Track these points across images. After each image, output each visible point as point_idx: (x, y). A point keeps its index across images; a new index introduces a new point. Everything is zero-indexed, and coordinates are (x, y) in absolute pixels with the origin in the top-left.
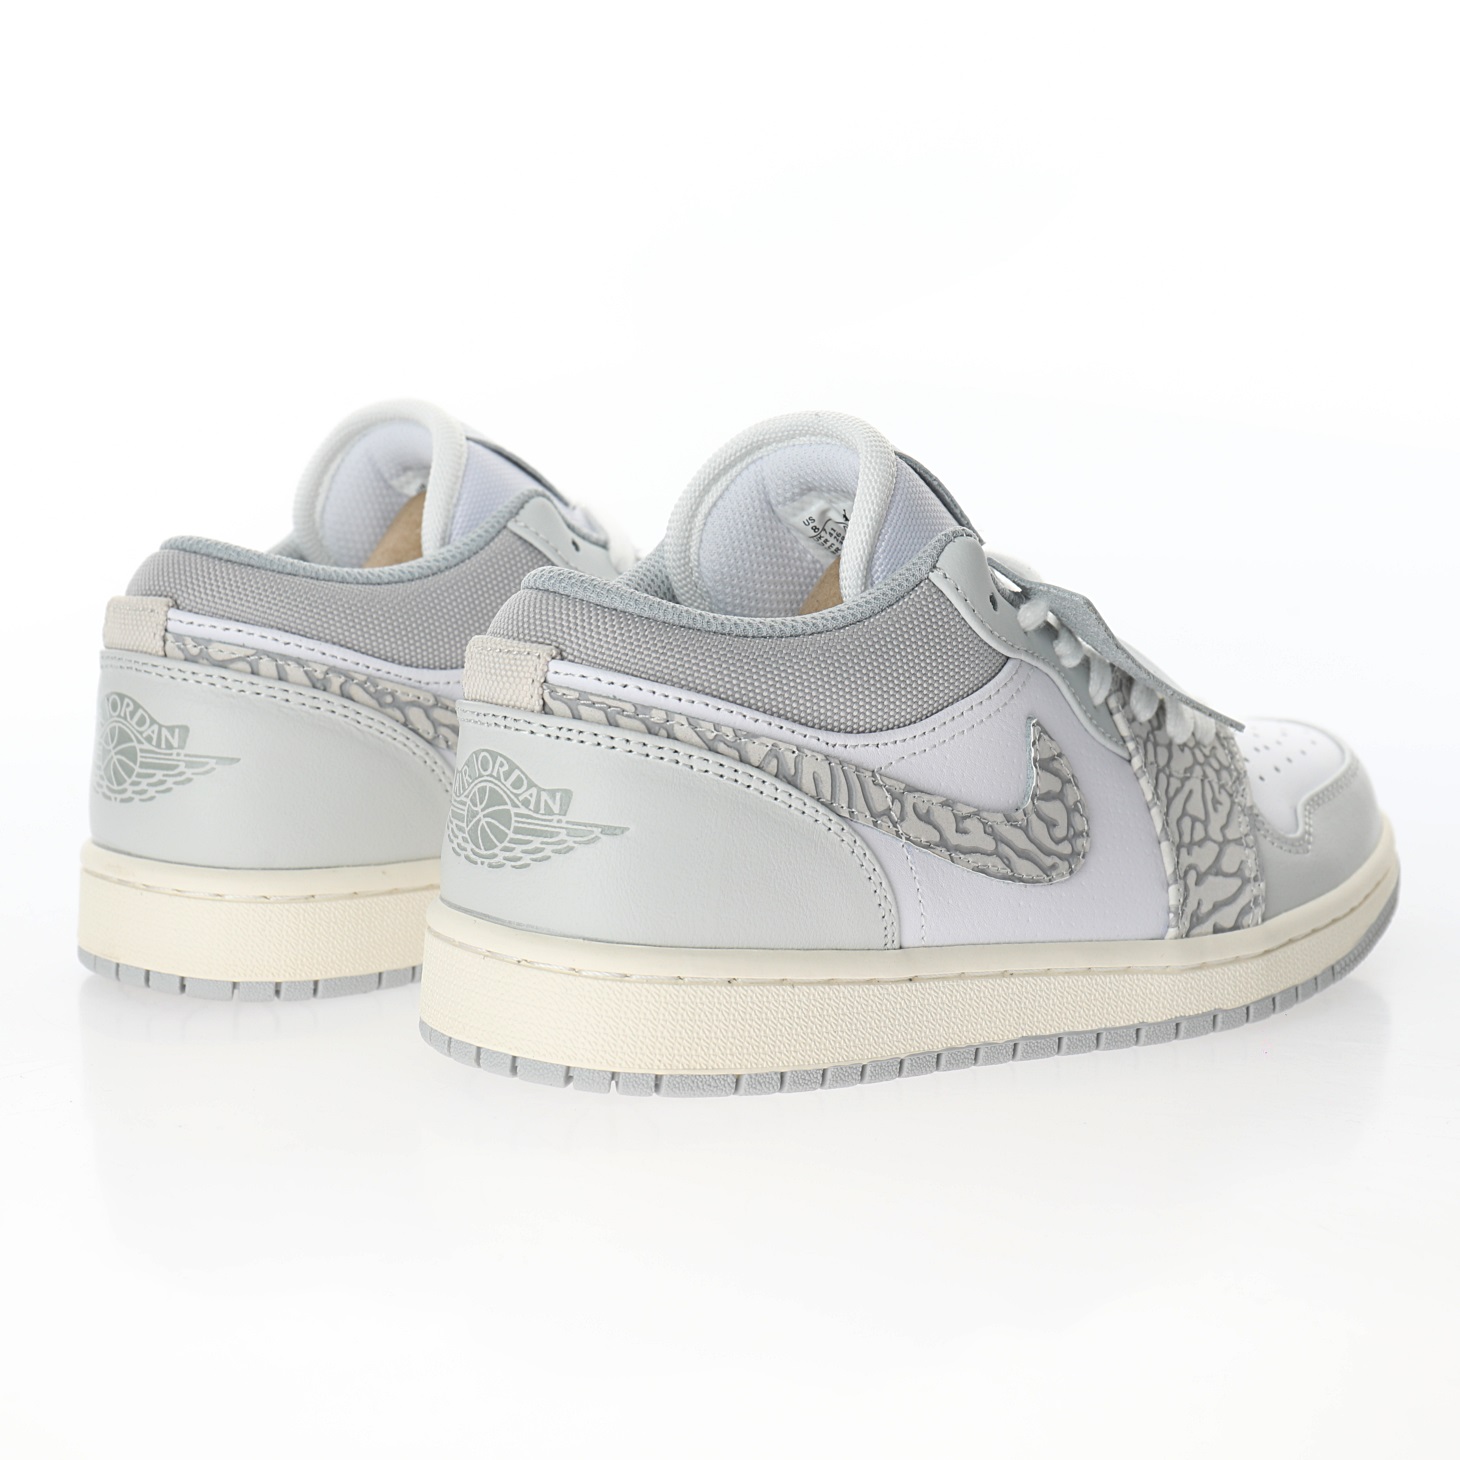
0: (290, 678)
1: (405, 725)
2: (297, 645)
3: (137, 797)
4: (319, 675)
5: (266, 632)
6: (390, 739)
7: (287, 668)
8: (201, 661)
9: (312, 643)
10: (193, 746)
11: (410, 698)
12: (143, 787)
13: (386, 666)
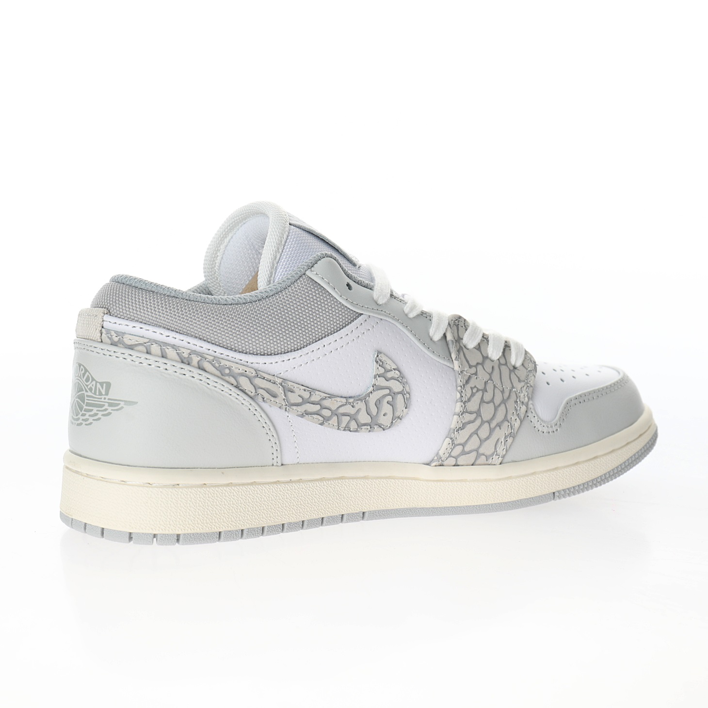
0: (169, 356)
1: (236, 387)
2: (173, 338)
3: (84, 423)
4: (185, 355)
5: (156, 329)
6: (227, 395)
7: (167, 350)
8: (119, 345)
9: (182, 337)
10: (113, 394)
11: (241, 371)
12: (87, 417)
13: (226, 352)
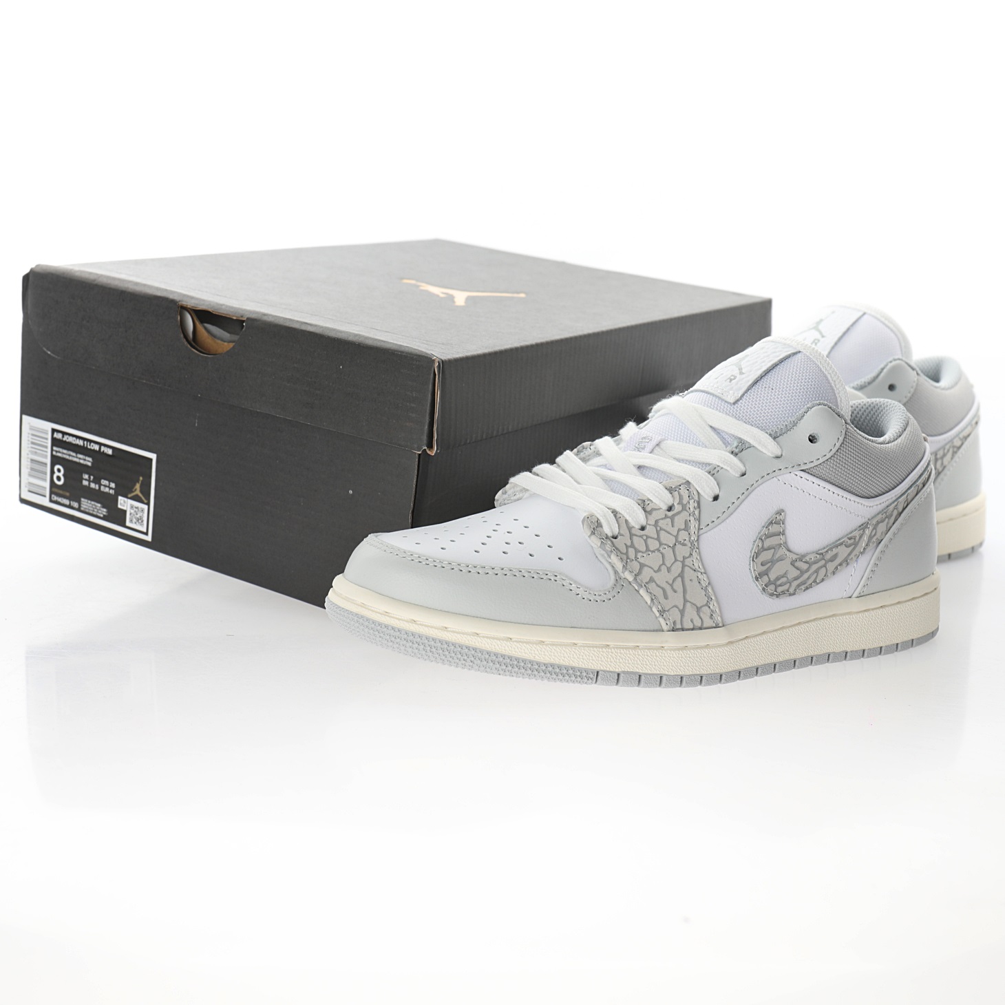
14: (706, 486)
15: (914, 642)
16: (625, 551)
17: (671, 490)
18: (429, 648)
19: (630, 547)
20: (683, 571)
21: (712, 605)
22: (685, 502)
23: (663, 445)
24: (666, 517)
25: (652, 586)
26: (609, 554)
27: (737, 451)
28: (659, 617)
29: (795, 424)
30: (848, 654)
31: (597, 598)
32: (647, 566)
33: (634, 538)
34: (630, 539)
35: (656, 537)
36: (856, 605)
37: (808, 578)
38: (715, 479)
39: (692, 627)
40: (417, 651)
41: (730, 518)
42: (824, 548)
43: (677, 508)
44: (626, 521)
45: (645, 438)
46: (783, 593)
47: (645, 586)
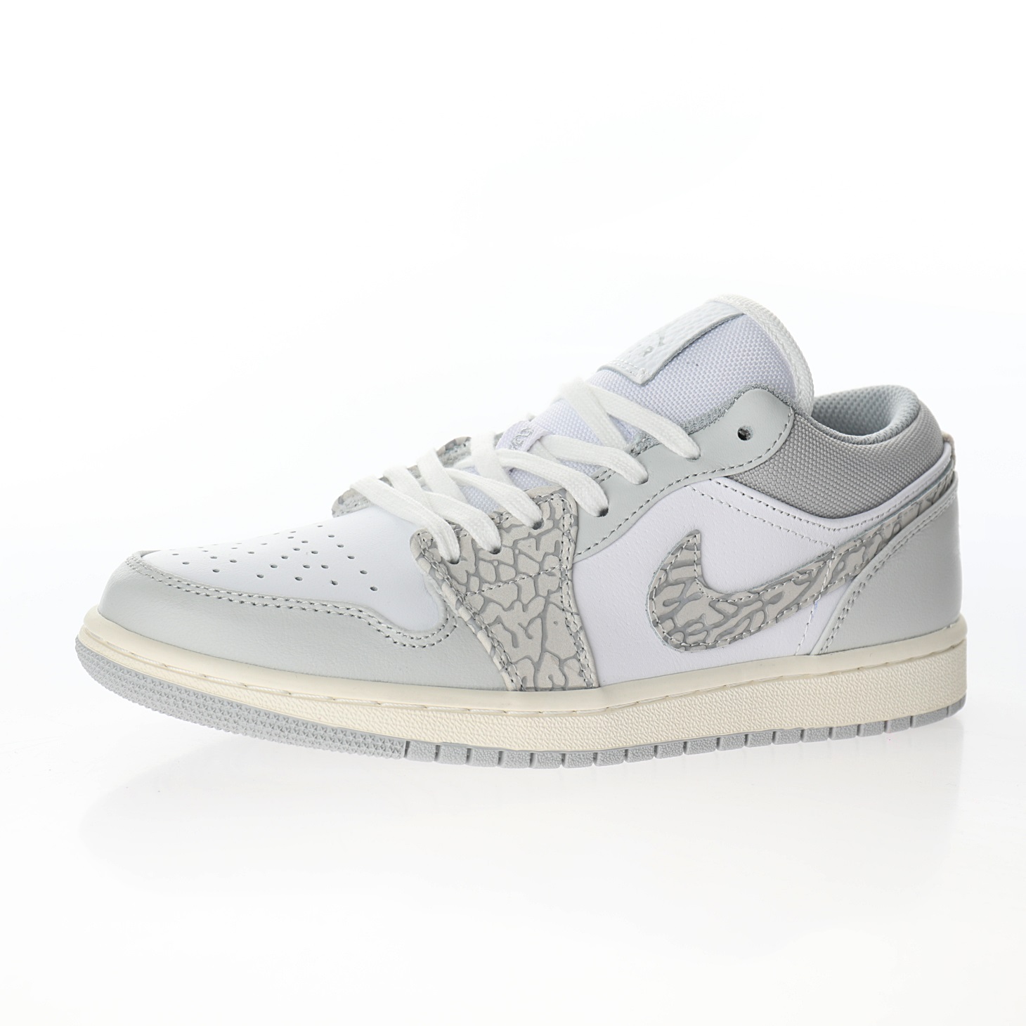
14: (589, 497)
15: (914, 721)
16: (465, 581)
17: (537, 501)
18: (181, 702)
19: (473, 575)
20: (545, 610)
21: (585, 657)
22: (557, 517)
23: (545, 441)
24: (530, 536)
25: (497, 629)
26: (440, 583)
27: (637, 449)
28: (501, 671)
29: (721, 413)
30: (806, 733)
31: (414, 642)
32: (494, 602)
33: (481, 563)
34: (475, 565)
35: (512, 563)
36: (816, 666)
37: (737, 625)
38: (602, 487)
39: (550, 686)
40: (166, 706)
41: (621, 540)
42: (762, 585)
43: (547, 525)
44: (473, 540)
45: (524, 431)
46: (697, 644)
47: (486, 628)
